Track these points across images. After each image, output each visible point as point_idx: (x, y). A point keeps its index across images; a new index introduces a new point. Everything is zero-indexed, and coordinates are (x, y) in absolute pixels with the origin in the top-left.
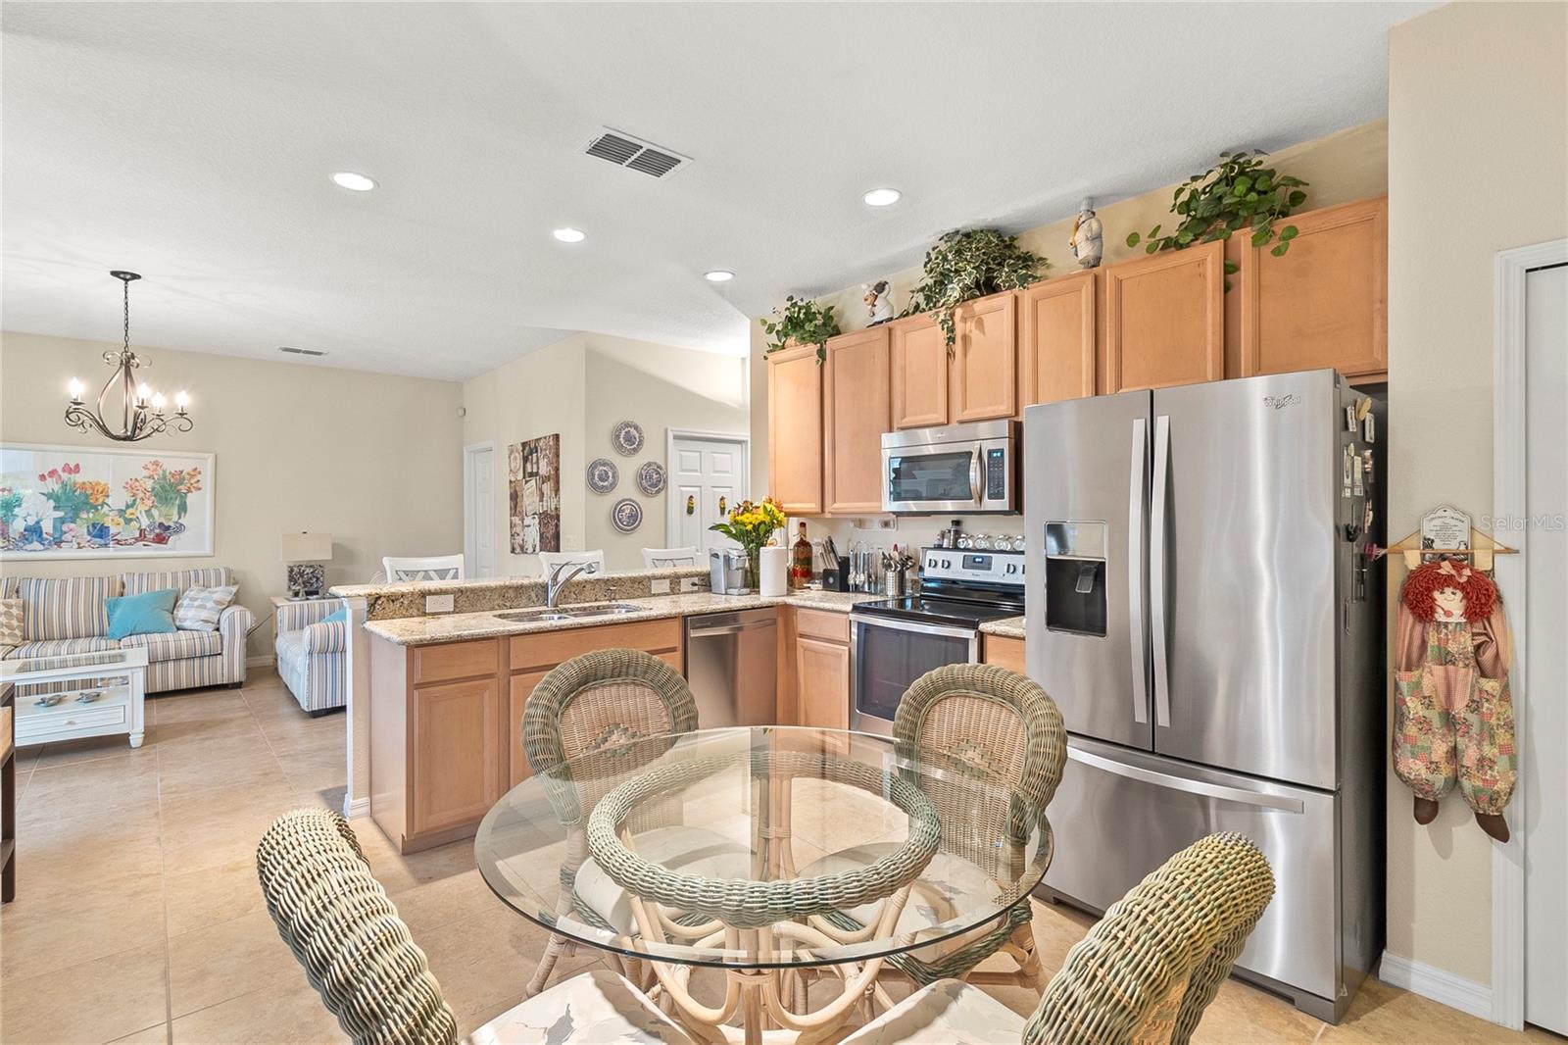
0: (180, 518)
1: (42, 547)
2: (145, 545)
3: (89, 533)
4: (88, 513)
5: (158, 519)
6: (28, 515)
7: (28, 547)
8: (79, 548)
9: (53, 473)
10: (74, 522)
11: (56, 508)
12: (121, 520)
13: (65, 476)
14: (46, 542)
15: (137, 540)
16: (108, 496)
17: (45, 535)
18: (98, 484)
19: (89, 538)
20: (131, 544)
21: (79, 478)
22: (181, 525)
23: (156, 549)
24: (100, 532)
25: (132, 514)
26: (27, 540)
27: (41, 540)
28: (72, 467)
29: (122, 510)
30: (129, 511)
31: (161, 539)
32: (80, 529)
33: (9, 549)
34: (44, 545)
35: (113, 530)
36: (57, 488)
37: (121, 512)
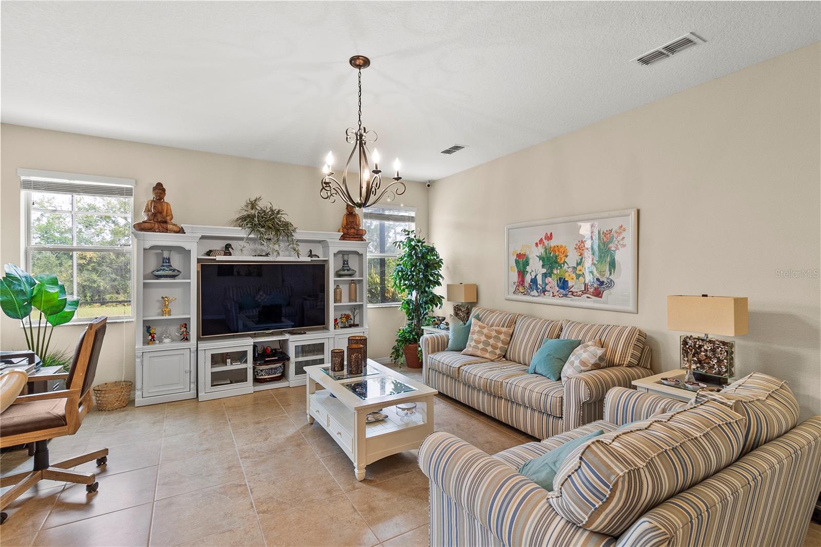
0: (611, 274)
1: (537, 294)
2: (588, 297)
3: (558, 286)
4: (557, 269)
5: (597, 275)
6: (532, 271)
7: (532, 293)
8: (553, 296)
9: (541, 240)
10: (551, 277)
11: (543, 266)
12: (574, 276)
13: (546, 242)
14: (539, 291)
15: (583, 293)
16: (566, 256)
17: (538, 286)
18: (562, 246)
19: (558, 289)
20: (579, 296)
21: (553, 243)
22: (611, 280)
23: (594, 301)
24: (563, 284)
25: (580, 270)
26: (531, 288)
27: (537, 289)
28: (549, 235)
29: (575, 267)
30: (579, 268)
31: (598, 294)
32: (552, 282)
33: (525, 294)
34: (538, 292)
35: (570, 284)
36: (543, 251)
37: (575, 268)
